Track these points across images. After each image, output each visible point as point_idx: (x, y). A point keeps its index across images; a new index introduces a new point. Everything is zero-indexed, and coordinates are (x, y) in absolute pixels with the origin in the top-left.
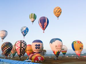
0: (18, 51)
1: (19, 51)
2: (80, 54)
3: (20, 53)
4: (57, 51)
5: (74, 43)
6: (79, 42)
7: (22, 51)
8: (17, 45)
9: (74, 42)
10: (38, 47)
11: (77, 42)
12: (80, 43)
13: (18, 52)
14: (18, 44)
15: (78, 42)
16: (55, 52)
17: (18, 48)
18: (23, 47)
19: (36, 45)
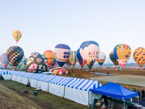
2: (125, 65)
4: (91, 60)
9: (117, 46)
12: (127, 49)
15: (124, 47)
16: (88, 61)
19: (65, 53)
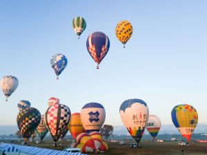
0: (52, 126)
1: (55, 126)
2: (190, 136)
3: (55, 131)
4: (137, 129)
5: (178, 109)
6: (190, 108)
7: (60, 126)
8: (52, 113)
9: (176, 107)
10: (94, 117)
11: (183, 108)
12: (191, 110)
13: (53, 129)
14: (53, 110)
15: (187, 108)
16: (132, 129)
17: (52, 118)
18: (62, 118)
